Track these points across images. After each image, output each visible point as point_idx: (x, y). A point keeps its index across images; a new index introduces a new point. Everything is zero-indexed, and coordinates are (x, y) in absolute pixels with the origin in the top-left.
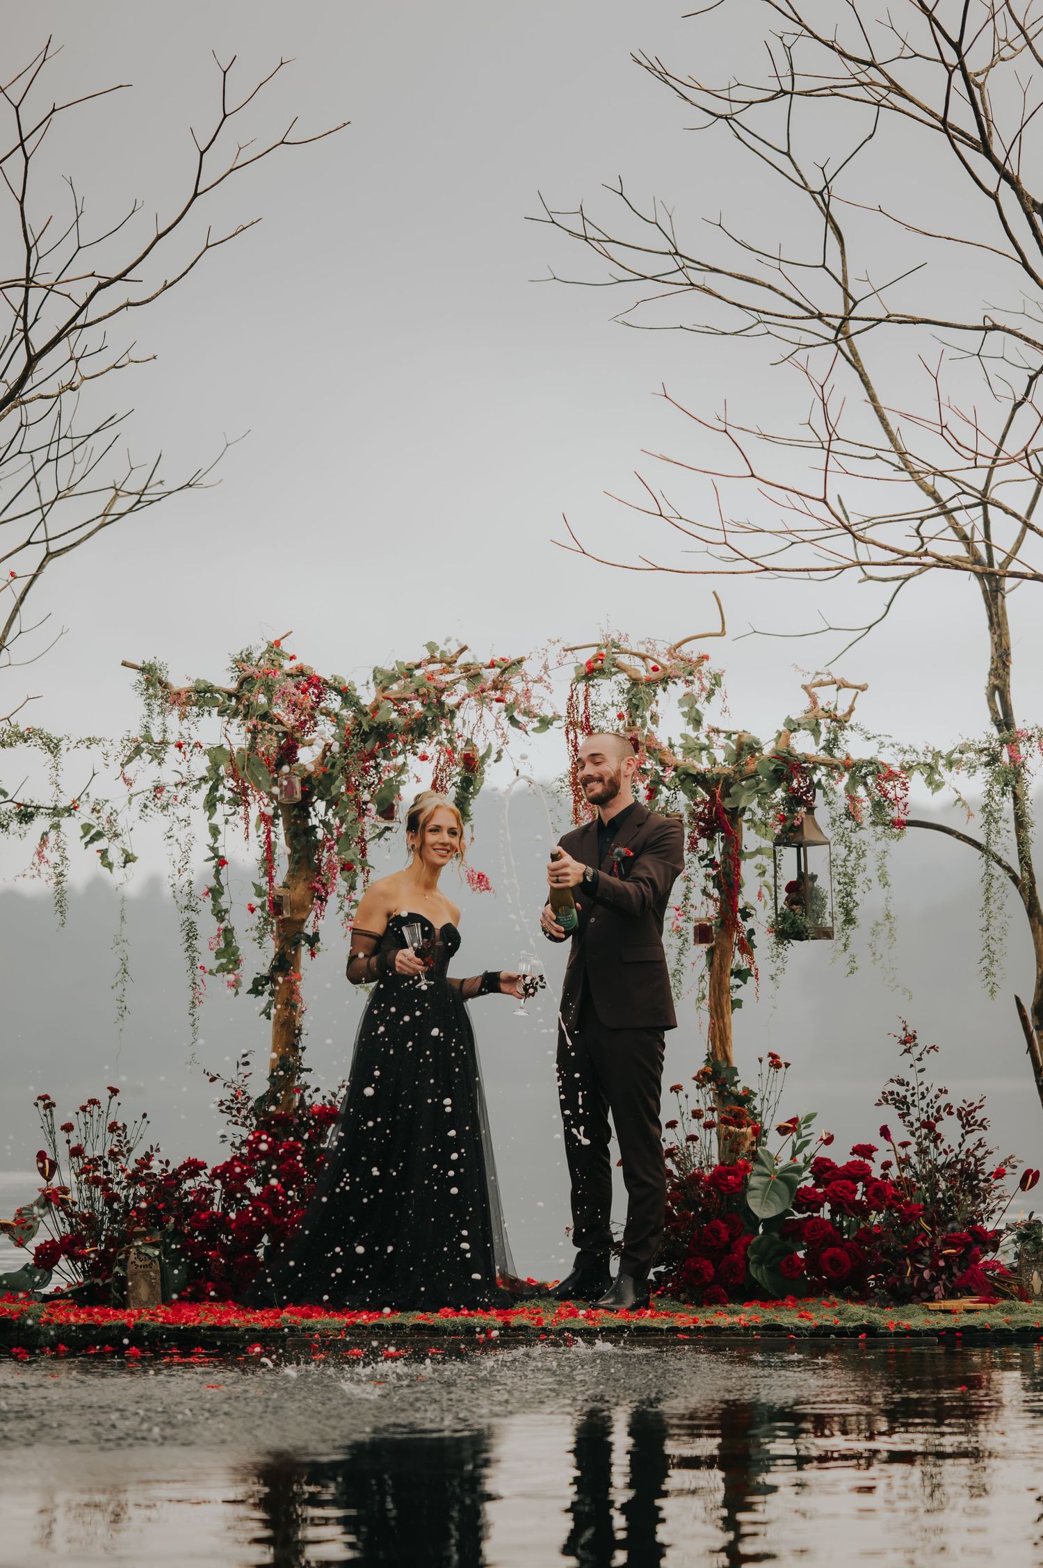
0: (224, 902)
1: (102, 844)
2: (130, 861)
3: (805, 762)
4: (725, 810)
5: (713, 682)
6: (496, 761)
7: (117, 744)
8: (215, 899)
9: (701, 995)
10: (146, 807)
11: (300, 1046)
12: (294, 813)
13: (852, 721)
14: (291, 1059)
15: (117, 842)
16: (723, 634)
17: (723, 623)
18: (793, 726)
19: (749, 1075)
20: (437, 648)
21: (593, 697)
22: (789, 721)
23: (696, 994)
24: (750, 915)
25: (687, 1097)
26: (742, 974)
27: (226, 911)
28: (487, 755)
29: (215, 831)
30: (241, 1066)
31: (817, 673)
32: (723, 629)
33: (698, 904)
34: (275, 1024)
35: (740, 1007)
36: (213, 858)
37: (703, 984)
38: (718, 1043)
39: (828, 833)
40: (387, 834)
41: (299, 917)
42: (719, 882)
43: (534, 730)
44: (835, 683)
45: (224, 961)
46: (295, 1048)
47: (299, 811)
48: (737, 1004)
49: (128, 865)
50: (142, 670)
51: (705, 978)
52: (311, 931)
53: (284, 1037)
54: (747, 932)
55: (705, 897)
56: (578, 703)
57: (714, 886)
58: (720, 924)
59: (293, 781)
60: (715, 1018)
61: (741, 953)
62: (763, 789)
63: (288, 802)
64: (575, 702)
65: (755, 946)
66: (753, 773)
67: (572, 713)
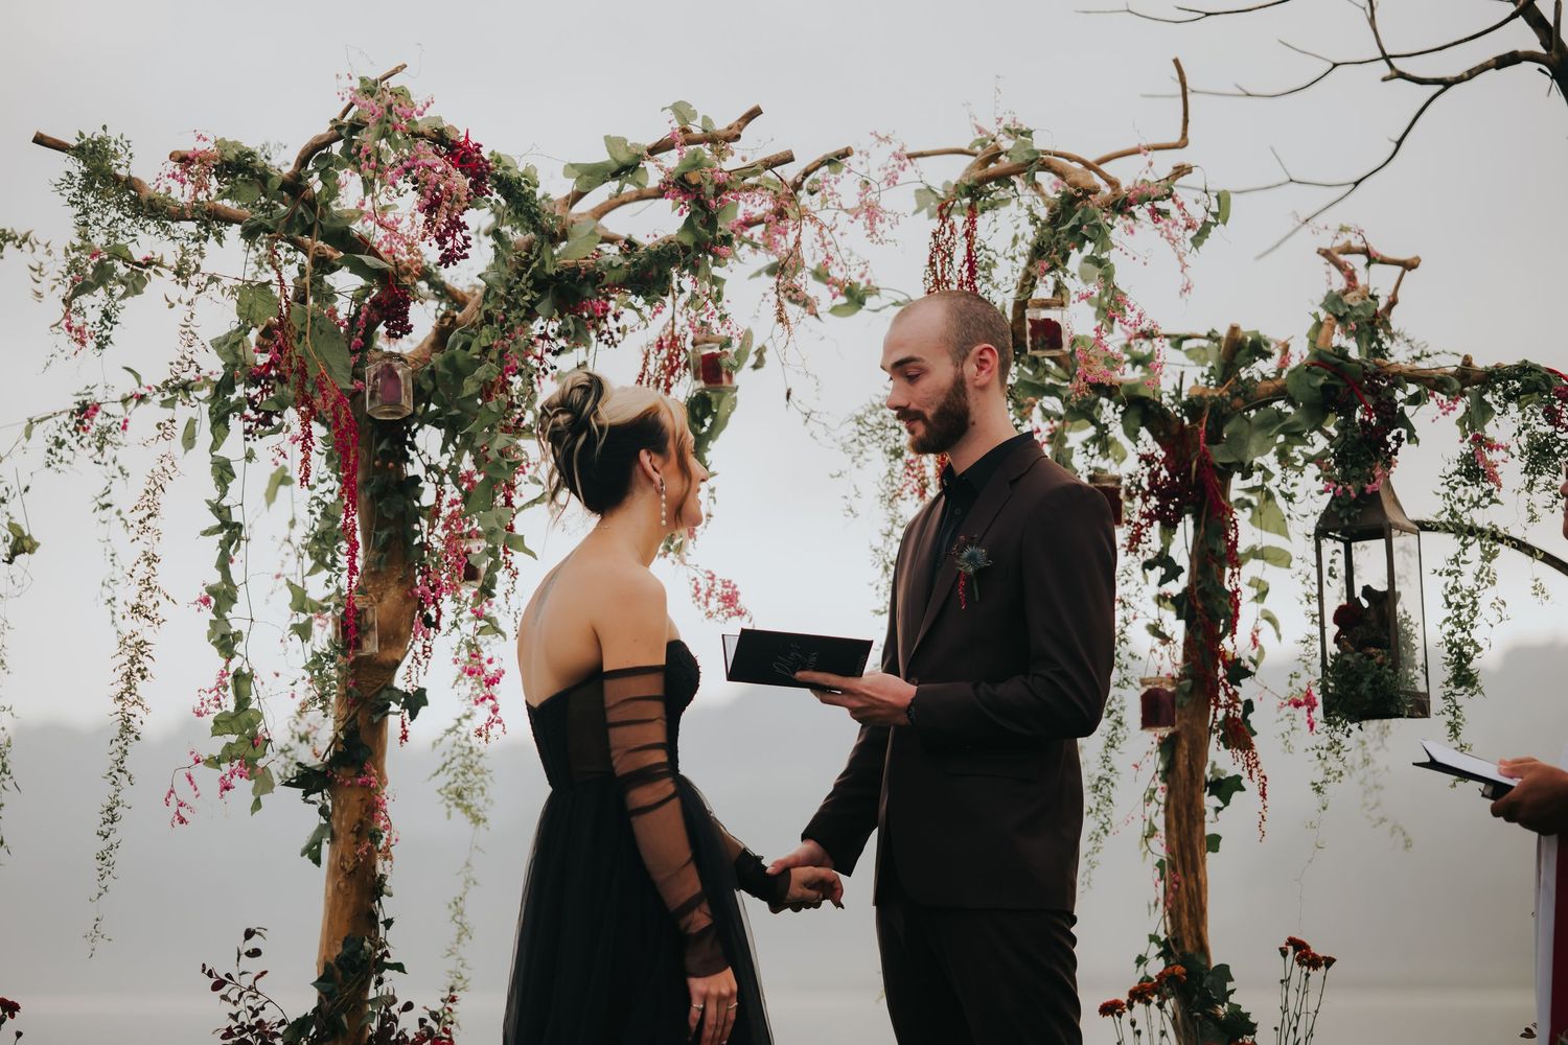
0: (237, 618)
4: (1214, 466)
6: (755, 367)
7: (59, 254)
8: (218, 611)
9: (1146, 829)
10: (60, 444)
11: (381, 918)
12: (383, 446)
14: (367, 944)
17: (1186, 124)
18: (1339, 311)
20: (694, 115)
21: (982, 233)
23: (1140, 828)
24: (1247, 673)
25: (1131, 1024)
26: (1225, 788)
27: (238, 636)
28: (741, 355)
29: (223, 472)
30: (243, 957)
31: (1343, 229)
32: (1184, 135)
33: (1143, 651)
34: (335, 871)
35: (1218, 850)
36: (219, 529)
37: (1153, 806)
38: (1185, 920)
41: (389, 656)
42: (1192, 608)
43: (835, 310)
45: (233, 738)
46: (372, 918)
47: (391, 443)
48: (1214, 842)
50: (79, 152)
51: (1157, 795)
52: (410, 685)
53: (353, 899)
54: (1240, 707)
55: (1157, 640)
56: (954, 244)
57: (1179, 618)
58: (1187, 689)
59: (399, 372)
60: (1180, 871)
61: (1227, 747)
62: (1296, 424)
63: (386, 413)
64: (947, 243)
65: (1255, 734)
66: (1270, 395)
67: (939, 265)
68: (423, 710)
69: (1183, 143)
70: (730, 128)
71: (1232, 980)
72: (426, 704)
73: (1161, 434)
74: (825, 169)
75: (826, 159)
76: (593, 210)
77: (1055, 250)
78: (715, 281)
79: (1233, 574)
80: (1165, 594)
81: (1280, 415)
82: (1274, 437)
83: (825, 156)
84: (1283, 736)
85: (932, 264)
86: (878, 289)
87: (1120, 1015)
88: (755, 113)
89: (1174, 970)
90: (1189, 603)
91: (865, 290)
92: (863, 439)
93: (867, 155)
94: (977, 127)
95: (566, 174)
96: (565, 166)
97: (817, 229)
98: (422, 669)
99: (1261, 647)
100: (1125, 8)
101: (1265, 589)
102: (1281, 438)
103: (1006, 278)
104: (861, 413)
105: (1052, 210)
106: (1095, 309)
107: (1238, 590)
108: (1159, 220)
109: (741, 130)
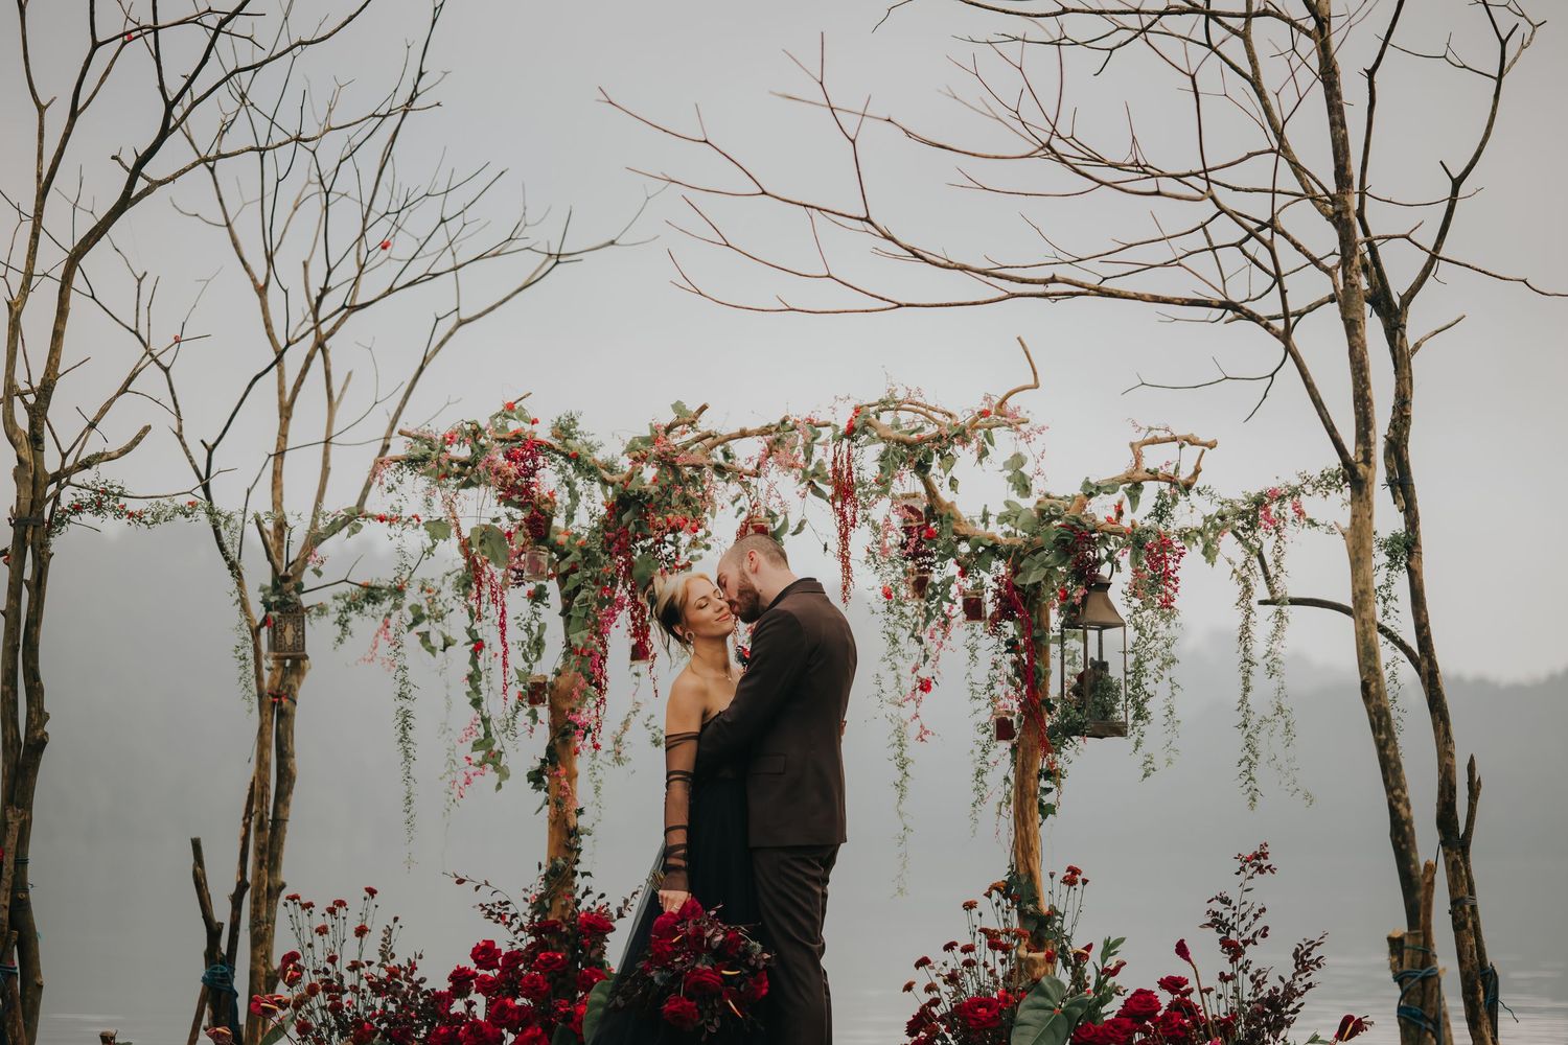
1: (423, 627)
2: (450, 645)
3: (1094, 532)
9: (1006, 800)
13: (1199, 484)
15: (438, 626)
16: (1036, 386)
17: (1035, 374)
18: (1091, 490)
19: (1051, 893)
22: (1087, 484)
23: (1001, 797)
24: (1053, 707)
25: (980, 915)
26: (1054, 777)
31: (1150, 429)
34: (549, 822)
35: (1054, 813)
36: (471, 642)
37: (1009, 786)
38: (1020, 855)
39: (1124, 612)
41: (572, 705)
42: (1022, 669)
44: (1174, 439)
48: (1049, 810)
49: (449, 649)
51: (1010, 780)
53: (556, 837)
58: (1019, 718)
88: (703, 408)
106: (1011, 484)
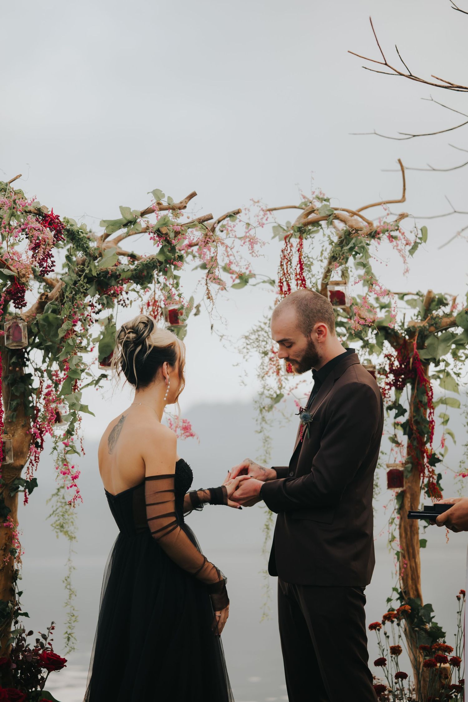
4: (421, 361)
5: (420, 235)
6: (196, 315)
9: (390, 537)
11: (17, 591)
12: (13, 360)
14: (10, 605)
17: (404, 189)
20: (163, 196)
21: (306, 250)
24: (439, 461)
28: (189, 309)
32: (404, 196)
33: (388, 450)
35: (426, 546)
37: (393, 526)
38: (410, 582)
40: (103, 382)
42: (411, 429)
46: (12, 591)
47: (17, 358)
48: (423, 543)
51: (395, 521)
52: (28, 476)
54: (435, 477)
55: (394, 445)
56: (292, 255)
57: (404, 434)
58: (409, 469)
59: (20, 325)
60: (407, 558)
61: (429, 496)
62: (461, 340)
63: (15, 346)
64: (289, 255)
65: (442, 490)
66: (447, 325)
67: (285, 266)
68: (35, 489)
69: (403, 200)
70: (181, 203)
71: (433, 611)
72: (37, 485)
73: (395, 344)
74: (228, 219)
75: (229, 215)
76: (114, 239)
77: (342, 257)
78: (175, 277)
79: (430, 413)
80: (397, 422)
81: (453, 335)
82: (450, 346)
83: (228, 213)
84: (458, 491)
85: (282, 265)
86: (255, 275)
87: (379, 630)
88: (193, 195)
89: (405, 607)
90: (410, 427)
91: (249, 275)
92: (249, 347)
93: (249, 210)
94: (302, 195)
95: (101, 225)
96: (101, 222)
97: (224, 248)
98: (34, 468)
99: (446, 447)
100: (373, 132)
101: (447, 419)
102: (454, 346)
103: (318, 272)
104: (247, 334)
105: (340, 237)
106: (363, 282)
107: (433, 421)
108: (392, 241)
109: (187, 203)
